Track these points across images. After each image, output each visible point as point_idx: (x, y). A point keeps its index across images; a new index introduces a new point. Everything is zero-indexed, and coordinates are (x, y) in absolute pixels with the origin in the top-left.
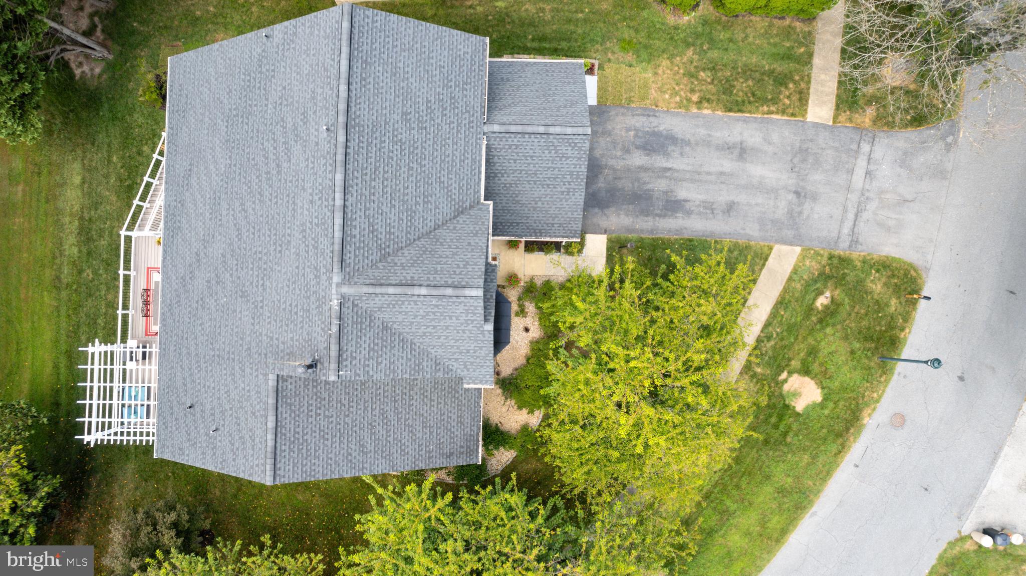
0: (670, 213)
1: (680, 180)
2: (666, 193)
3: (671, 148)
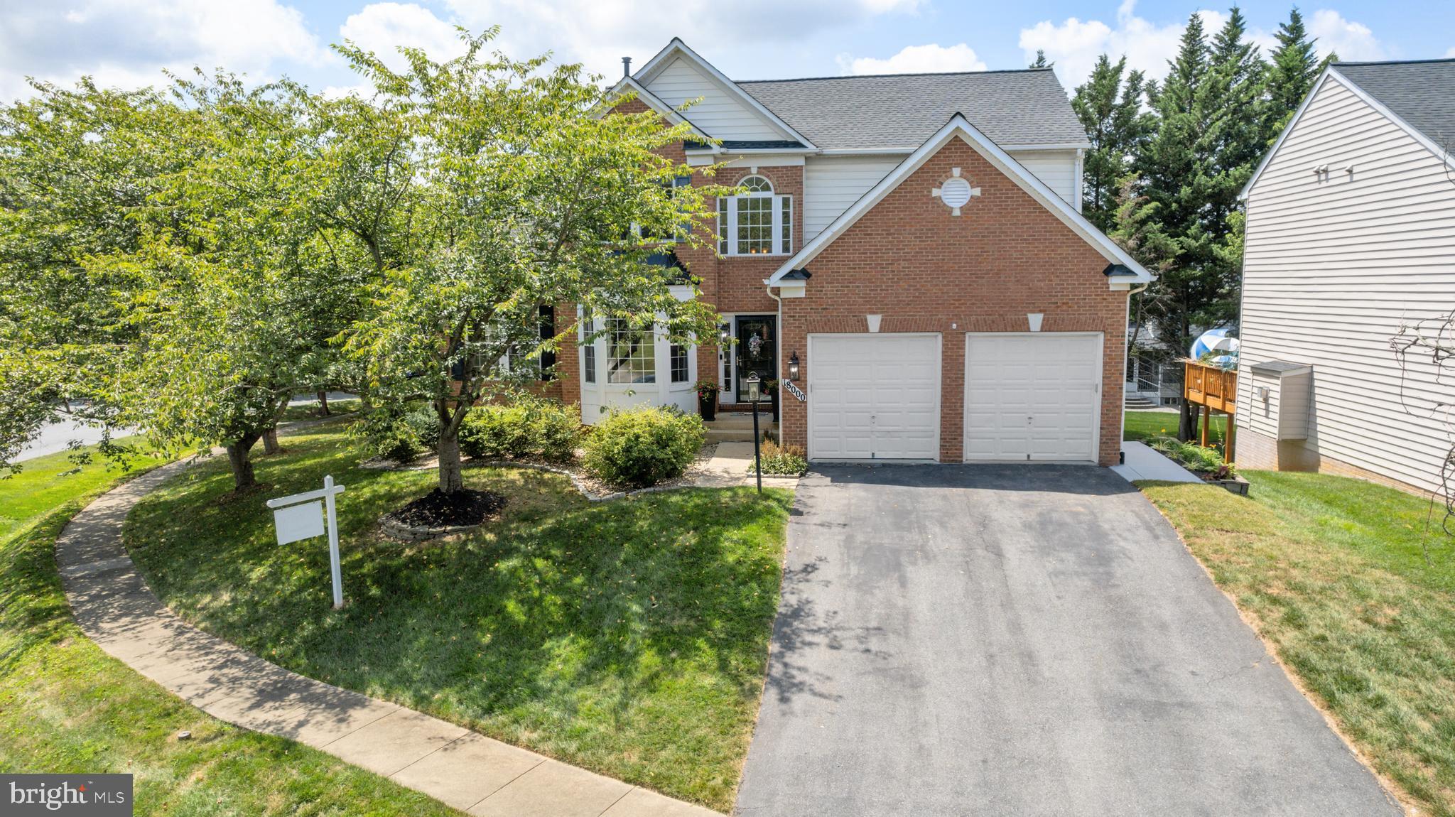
0: (858, 554)
1: (969, 571)
2: (921, 549)
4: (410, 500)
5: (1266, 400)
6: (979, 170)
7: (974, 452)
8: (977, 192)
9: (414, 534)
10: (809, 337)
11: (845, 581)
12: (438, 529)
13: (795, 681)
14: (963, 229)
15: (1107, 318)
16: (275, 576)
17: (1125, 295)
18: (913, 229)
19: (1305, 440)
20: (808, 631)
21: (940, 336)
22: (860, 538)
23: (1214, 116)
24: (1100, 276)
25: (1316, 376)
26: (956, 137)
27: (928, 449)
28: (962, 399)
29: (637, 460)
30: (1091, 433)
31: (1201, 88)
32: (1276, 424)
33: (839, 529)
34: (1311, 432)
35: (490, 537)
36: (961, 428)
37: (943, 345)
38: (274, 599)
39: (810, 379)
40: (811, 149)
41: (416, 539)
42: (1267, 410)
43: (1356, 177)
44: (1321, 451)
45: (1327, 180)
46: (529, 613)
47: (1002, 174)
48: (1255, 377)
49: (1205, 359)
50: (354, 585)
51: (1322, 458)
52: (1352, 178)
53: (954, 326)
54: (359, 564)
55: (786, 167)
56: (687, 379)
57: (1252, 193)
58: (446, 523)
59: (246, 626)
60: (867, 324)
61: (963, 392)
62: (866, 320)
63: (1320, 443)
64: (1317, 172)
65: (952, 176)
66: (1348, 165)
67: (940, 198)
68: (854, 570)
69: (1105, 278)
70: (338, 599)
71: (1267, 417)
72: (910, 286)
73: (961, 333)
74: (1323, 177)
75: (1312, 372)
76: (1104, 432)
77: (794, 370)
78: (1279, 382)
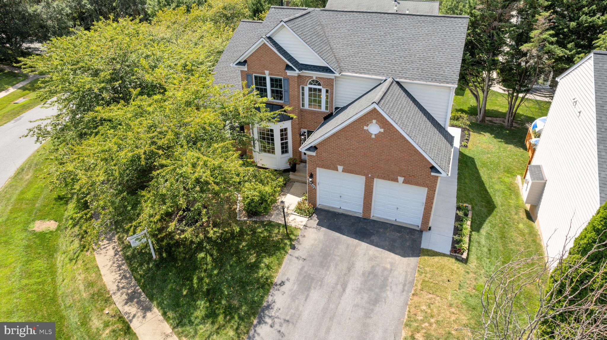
0: (300, 278)
1: (330, 297)
2: (322, 280)
3: (366, 296)
6: (383, 122)
7: (376, 214)
8: (382, 130)
10: (317, 168)
11: (290, 293)
14: (375, 143)
15: (429, 184)
18: (356, 139)
19: (536, 206)
21: (364, 177)
22: (306, 269)
24: (428, 169)
26: (374, 110)
33: (302, 262)
37: (365, 181)
40: (336, 74)
47: (392, 125)
53: (370, 175)
55: (327, 78)
56: (288, 153)
60: (338, 168)
65: (372, 123)
67: (367, 130)
72: (354, 159)
73: (372, 178)
75: (546, 183)
77: (311, 180)
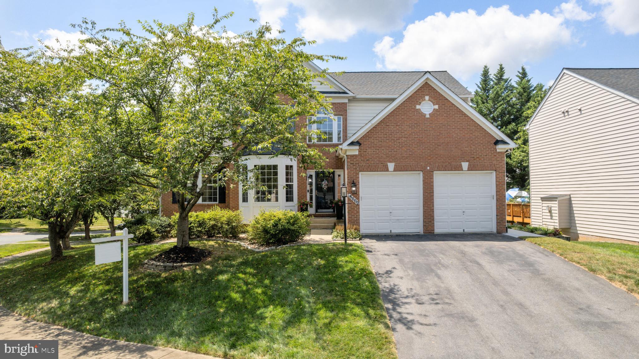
4: (157, 254)
5: (550, 212)
6: (437, 97)
7: (439, 229)
8: (436, 107)
9: (165, 267)
10: (360, 173)
11: (409, 278)
12: (178, 264)
13: (409, 320)
14: (431, 124)
15: (497, 164)
16: (86, 289)
17: (504, 154)
18: (408, 124)
19: (570, 228)
20: (402, 297)
21: (421, 173)
22: (406, 260)
23: (498, 105)
24: (492, 145)
25: (572, 199)
26: (426, 82)
27: (418, 228)
28: (433, 203)
29: (280, 231)
30: (492, 218)
31: (492, 94)
32: (557, 221)
33: (394, 256)
34: (572, 224)
35: (208, 267)
36: (433, 216)
37: (423, 177)
38: (84, 302)
39: (361, 194)
40: (351, 94)
41: (166, 269)
42: (551, 216)
43: (583, 112)
44: (579, 232)
45: (568, 115)
46: (244, 297)
47: (447, 99)
48: (543, 202)
49: (511, 201)
50: (135, 291)
51: (580, 235)
52: (581, 112)
53: (428, 168)
54: (136, 281)
55: (339, 103)
56: (292, 201)
57: (530, 126)
58: (181, 261)
59: (69, 315)
60: (388, 167)
61: (433, 199)
62: (387, 165)
63: (578, 229)
64: (563, 113)
65: (425, 100)
66: (579, 107)
67: (420, 110)
68: (411, 273)
69: (495, 146)
70: (125, 299)
71: (551, 219)
72: (407, 149)
73: (432, 172)
74: (566, 114)
75: (570, 198)
76: (498, 217)
77: (354, 189)
78: (557, 202)
